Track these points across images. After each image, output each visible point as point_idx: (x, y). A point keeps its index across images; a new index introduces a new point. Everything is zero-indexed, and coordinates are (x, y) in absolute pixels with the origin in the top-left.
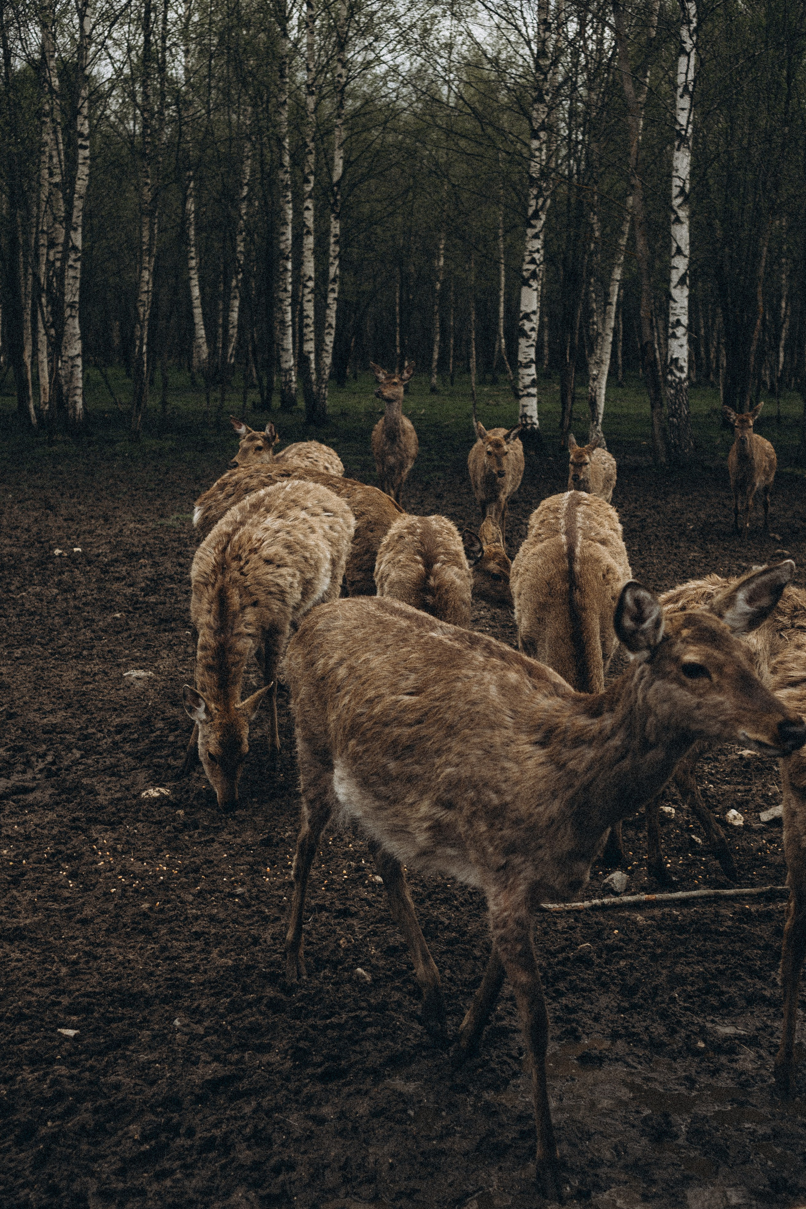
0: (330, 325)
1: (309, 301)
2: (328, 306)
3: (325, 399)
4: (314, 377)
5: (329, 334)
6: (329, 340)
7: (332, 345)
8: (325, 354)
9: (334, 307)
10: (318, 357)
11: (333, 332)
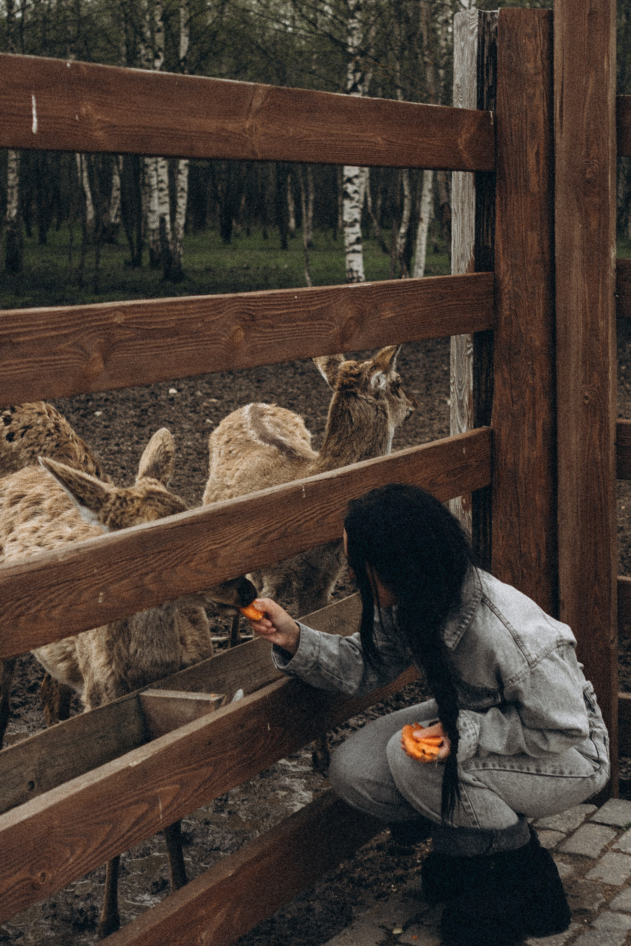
0: (182, 189)
1: (163, 167)
2: (180, 172)
3: (180, 256)
4: (169, 237)
5: (181, 197)
6: (182, 202)
7: (184, 207)
8: (178, 216)
9: (186, 172)
10: (173, 220)
11: (185, 195)
